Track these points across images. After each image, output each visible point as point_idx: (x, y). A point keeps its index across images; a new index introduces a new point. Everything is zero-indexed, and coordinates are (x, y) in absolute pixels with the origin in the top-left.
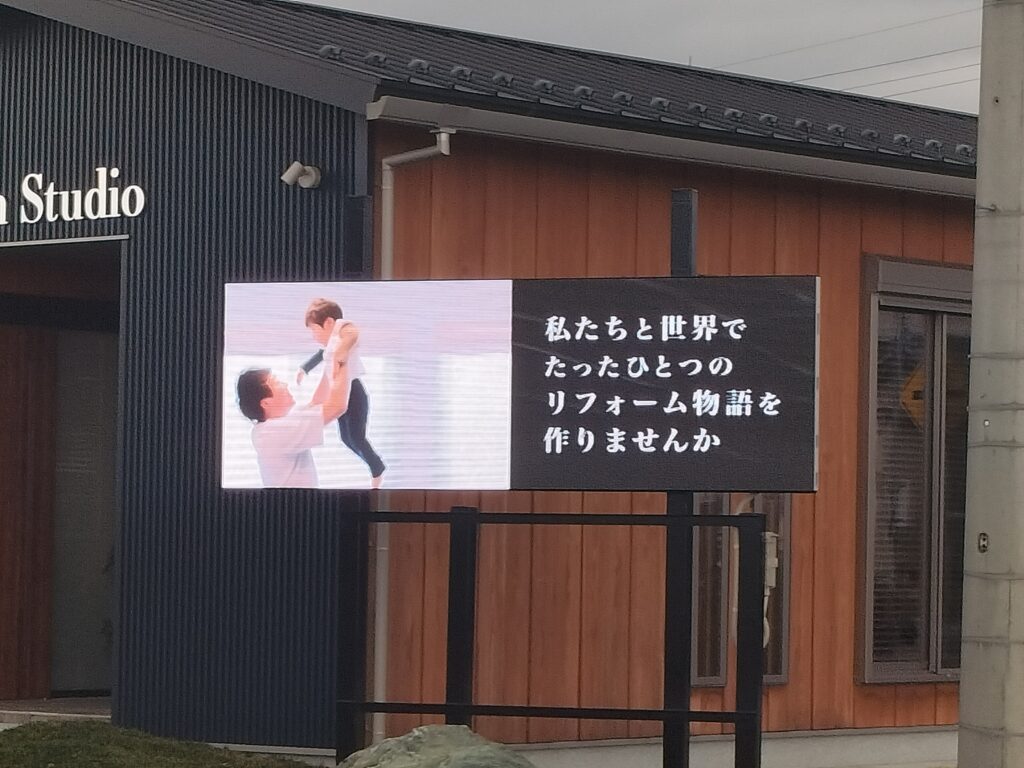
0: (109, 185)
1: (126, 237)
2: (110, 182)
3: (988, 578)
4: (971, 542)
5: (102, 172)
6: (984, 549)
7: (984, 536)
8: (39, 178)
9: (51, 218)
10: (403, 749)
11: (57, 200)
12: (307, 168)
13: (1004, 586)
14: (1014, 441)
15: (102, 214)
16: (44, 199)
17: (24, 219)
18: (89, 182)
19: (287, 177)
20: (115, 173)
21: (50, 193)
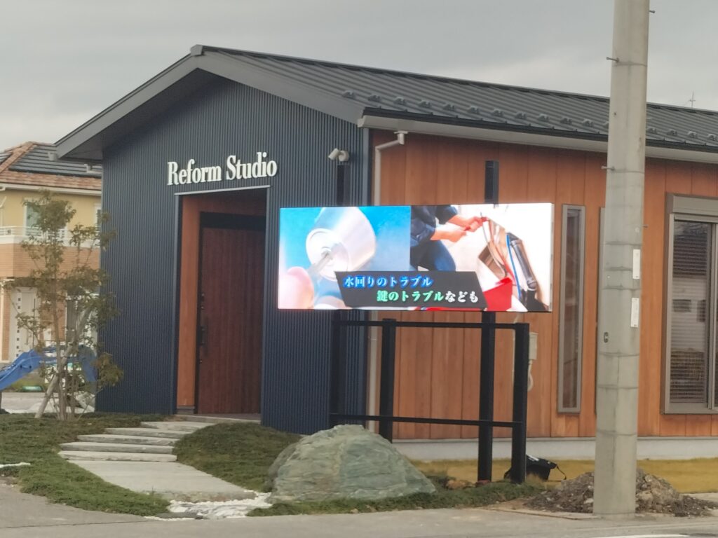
0: (263, 161)
1: (269, 186)
2: (263, 159)
3: (609, 355)
4: (601, 337)
5: (259, 154)
6: (606, 341)
7: (606, 334)
8: (234, 157)
9: (239, 177)
10: (327, 436)
11: (241, 167)
12: (343, 152)
13: (616, 359)
14: (621, 286)
15: (259, 175)
16: (236, 167)
17: (228, 178)
18: (254, 160)
19: (332, 156)
20: (265, 155)
21: (239, 165)
